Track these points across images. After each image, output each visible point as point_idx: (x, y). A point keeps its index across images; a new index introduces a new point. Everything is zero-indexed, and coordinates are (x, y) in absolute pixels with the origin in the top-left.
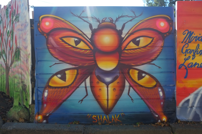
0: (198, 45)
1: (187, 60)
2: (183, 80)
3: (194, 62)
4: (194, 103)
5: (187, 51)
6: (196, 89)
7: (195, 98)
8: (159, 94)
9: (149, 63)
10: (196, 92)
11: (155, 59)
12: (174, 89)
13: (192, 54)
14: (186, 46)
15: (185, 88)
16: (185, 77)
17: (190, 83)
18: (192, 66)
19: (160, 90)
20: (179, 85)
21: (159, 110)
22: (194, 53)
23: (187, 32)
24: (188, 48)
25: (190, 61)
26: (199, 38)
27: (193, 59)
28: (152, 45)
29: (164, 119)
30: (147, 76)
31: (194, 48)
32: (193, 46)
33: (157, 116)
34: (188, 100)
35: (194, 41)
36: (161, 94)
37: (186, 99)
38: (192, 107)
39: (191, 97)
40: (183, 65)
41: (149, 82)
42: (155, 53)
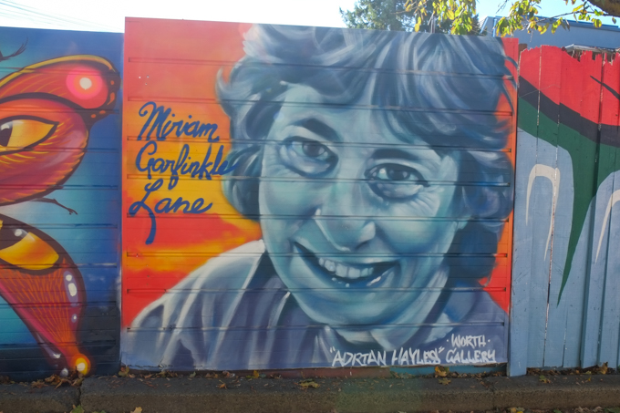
0: (186, 147)
1: (153, 189)
2: (144, 249)
3: (174, 196)
4: (174, 317)
5: (152, 163)
6: (183, 275)
7: (180, 304)
8: (64, 289)
9: (39, 197)
10: (182, 284)
11: (59, 186)
12: (116, 276)
13: (168, 172)
14: (151, 148)
15: (147, 274)
16: (149, 241)
17: (164, 258)
18: (167, 209)
19: (69, 277)
20: (131, 264)
21: (66, 337)
22: (174, 172)
23: (150, 109)
24: (156, 156)
25: (163, 193)
26: (187, 126)
27: (170, 187)
28: (52, 144)
29: (82, 365)
30: (30, 238)
31: (175, 157)
32: (169, 151)
33: (58, 356)
34: (160, 310)
35: (173, 134)
36: (73, 290)
37: (154, 305)
39: (167, 300)
40: (141, 204)
41: (35, 253)
42: (58, 167)
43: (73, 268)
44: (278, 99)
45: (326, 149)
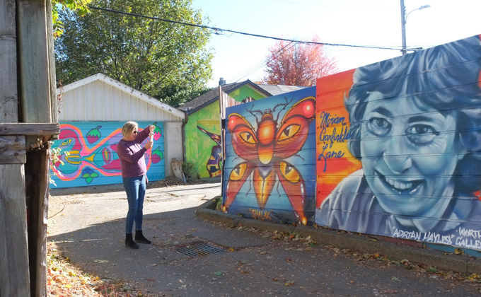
0: (335, 129)
1: (325, 148)
2: (323, 174)
3: (331, 150)
4: (333, 204)
5: (325, 137)
6: (335, 186)
7: (335, 198)
8: (301, 191)
9: (295, 154)
10: (335, 190)
11: (300, 150)
12: (314, 186)
13: (330, 140)
14: (324, 131)
15: (324, 185)
16: (324, 171)
17: (330, 178)
18: (330, 156)
19: (302, 186)
20: (320, 181)
21: (301, 209)
22: (331, 140)
23: (323, 114)
24: (326, 134)
25: (328, 150)
26: (335, 120)
27: (330, 147)
29: (304, 221)
30: (293, 170)
31: (331, 134)
32: (329, 132)
33: (298, 216)
34: (328, 200)
35: (330, 124)
36: (302, 190)
37: (327, 199)
38: (332, 209)
39: (330, 197)
40: (322, 155)
41: (294, 176)
42: (300, 142)
43: (303, 182)
44: (366, 101)
45: (387, 122)
